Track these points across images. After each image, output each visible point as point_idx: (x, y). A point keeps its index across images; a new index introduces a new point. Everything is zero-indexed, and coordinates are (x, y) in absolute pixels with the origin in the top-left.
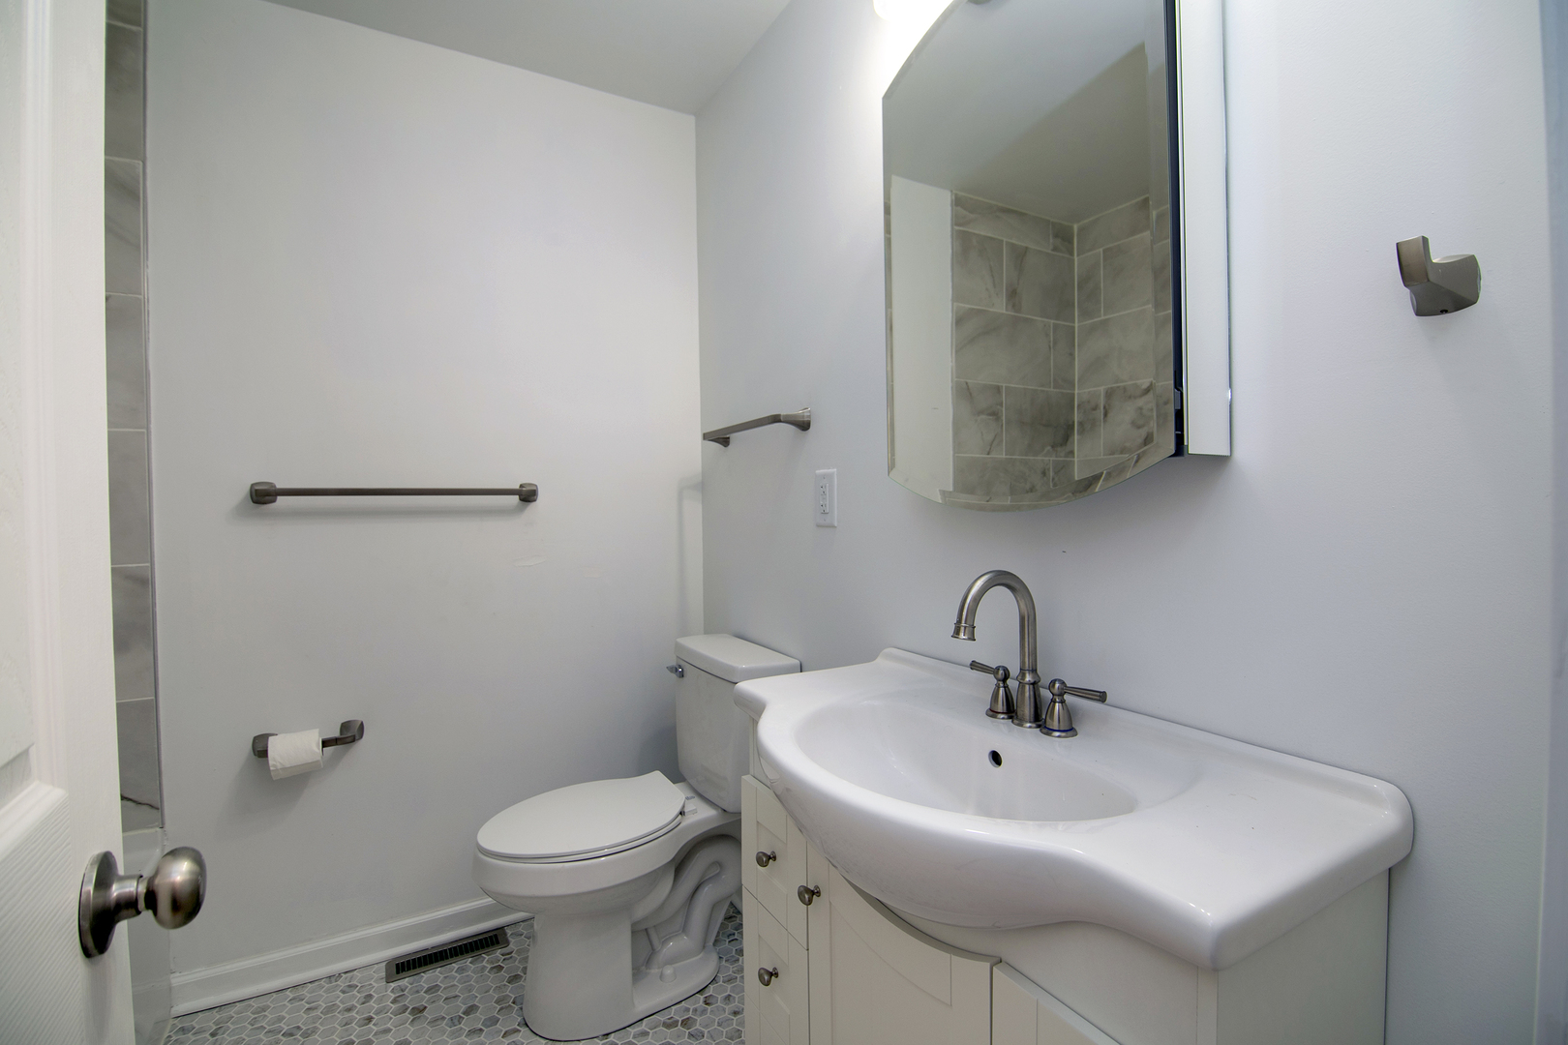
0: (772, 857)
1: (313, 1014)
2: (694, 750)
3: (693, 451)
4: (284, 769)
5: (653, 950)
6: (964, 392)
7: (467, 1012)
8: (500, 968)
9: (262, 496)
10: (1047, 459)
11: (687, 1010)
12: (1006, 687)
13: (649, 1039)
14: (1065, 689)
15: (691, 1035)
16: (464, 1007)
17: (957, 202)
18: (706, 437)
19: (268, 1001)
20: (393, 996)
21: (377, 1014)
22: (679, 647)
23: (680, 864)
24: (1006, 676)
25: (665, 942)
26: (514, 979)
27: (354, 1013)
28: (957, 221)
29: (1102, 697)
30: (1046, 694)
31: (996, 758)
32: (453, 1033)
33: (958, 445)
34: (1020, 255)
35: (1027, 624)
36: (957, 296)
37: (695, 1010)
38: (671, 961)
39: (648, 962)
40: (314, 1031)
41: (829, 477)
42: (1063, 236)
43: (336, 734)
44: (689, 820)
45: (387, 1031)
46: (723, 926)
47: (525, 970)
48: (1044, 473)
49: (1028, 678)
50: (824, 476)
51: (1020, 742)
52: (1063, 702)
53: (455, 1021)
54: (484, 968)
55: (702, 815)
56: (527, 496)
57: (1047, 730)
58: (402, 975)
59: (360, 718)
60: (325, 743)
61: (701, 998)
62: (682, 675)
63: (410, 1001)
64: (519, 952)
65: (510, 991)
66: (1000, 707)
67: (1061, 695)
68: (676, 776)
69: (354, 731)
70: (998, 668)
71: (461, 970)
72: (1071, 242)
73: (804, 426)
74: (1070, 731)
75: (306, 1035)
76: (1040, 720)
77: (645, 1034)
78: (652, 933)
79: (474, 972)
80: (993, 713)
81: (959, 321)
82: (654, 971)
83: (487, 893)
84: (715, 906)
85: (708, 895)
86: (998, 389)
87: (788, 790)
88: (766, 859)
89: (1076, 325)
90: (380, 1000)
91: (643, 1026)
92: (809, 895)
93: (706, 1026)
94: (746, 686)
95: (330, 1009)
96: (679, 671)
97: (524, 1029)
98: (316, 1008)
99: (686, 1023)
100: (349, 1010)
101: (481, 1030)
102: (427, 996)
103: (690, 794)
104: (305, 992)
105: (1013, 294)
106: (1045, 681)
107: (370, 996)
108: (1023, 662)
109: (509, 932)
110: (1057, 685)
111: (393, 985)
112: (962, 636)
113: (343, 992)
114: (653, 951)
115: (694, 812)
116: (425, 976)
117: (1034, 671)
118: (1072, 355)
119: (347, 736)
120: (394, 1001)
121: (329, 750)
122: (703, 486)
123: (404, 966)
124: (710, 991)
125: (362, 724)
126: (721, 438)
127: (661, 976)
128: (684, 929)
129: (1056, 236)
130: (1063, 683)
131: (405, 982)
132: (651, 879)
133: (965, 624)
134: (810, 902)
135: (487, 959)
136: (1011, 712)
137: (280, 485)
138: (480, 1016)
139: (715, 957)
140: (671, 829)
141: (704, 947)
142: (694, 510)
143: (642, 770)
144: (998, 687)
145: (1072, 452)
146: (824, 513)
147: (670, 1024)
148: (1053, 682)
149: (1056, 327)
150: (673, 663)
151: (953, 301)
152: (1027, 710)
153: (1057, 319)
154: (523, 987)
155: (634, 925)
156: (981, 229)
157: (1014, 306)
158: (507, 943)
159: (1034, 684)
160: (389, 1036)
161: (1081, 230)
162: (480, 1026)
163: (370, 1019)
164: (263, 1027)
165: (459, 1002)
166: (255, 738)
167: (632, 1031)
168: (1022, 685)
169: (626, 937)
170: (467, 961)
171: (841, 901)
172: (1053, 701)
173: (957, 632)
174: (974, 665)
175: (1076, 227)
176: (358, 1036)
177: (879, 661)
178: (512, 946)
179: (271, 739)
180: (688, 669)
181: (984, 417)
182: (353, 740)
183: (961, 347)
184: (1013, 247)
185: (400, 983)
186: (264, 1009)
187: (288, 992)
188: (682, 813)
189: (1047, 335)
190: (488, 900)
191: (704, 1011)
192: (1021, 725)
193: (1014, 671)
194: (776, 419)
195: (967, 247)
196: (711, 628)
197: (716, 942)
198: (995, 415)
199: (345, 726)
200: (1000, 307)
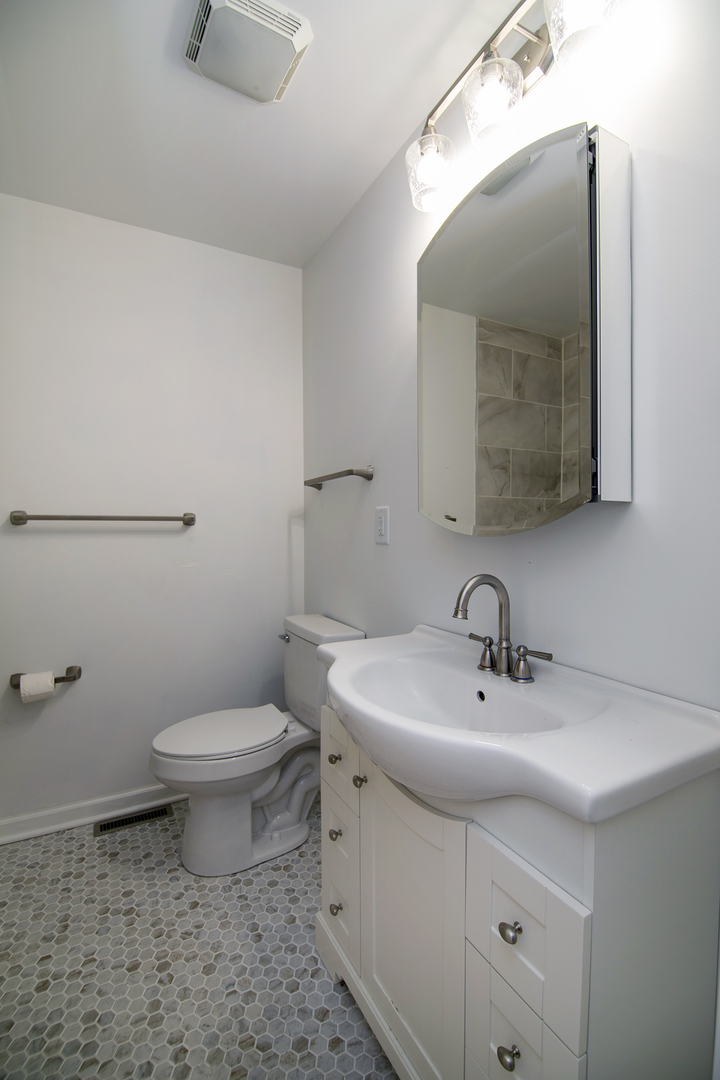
0: (339, 758)
1: (47, 855)
2: (296, 690)
3: (298, 493)
4: (31, 696)
5: (266, 820)
6: (484, 454)
7: (145, 857)
8: (167, 830)
9: (18, 520)
10: (542, 499)
11: (288, 860)
12: (491, 650)
13: (262, 877)
14: (527, 652)
15: (289, 876)
16: (143, 853)
17: (481, 324)
18: (307, 483)
19: (18, 846)
20: (98, 845)
21: (88, 856)
22: (286, 623)
23: (284, 764)
24: (491, 644)
25: (274, 816)
26: (176, 837)
27: (73, 855)
28: (480, 337)
29: (549, 657)
30: (515, 655)
31: (481, 696)
32: (136, 869)
33: (479, 490)
34: (524, 360)
35: (504, 609)
36: (480, 389)
37: (293, 860)
38: (278, 828)
39: (263, 828)
40: (47, 865)
41: (385, 511)
42: (554, 347)
43: (63, 674)
44: (291, 736)
45: (94, 867)
46: (312, 806)
47: (183, 831)
48: (539, 509)
49: (504, 645)
50: (381, 511)
51: (498, 686)
52: (525, 660)
53: (137, 862)
54: (157, 829)
55: (299, 733)
56: (189, 521)
57: (516, 679)
58: (104, 832)
59: (79, 665)
60: (57, 680)
61: (297, 853)
62: (288, 641)
63: (108, 849)
64: (180, 820)
65: (173, 845)
66: (487, 662)
67: (524, 656)
68: (283, 707)
69: (75, 673)
70: (486, 638)
71: (141, 830)
72: (560, 351)
73: (369, 477)
74: (529, 679)
75: (42, 868)
76: (511, 671)
77: (259, 874)
78: (266, 809)
79: (150, 831)
80: (482, 667)
81: (481, 405)
82: (267, 834)
83: (159, 780)
84: (307, 793)
85: (303, 785)
86: (507, 451)
87: (346, 715)
88: (334, 759)
89: (563, 408)
90: (90, 847)
91: (259, 869)
92: (359, 781)
93: (300, 871)
94: (324, 648)
95: (58, 852)
96: (286, 638)
97: (181, 869)
98: (48, 851)
99: (286, 868)
100: (70, 853)
101: (154, 868)
102: (120, 846)
103: (292, 719)
104: (42, 841)
105: (518, 387)
106: (515, 647)
107: (83, 845)
108: (501, 634)
109: (174, 807)
110: (522, 650)
111: (98, 838)
112: (460, 616)
113: (66, 842)
114: (267, 822)
115: (294, 731)
116: (119, 833)
117: (508, 640)
118: (559, 428)
119: (71, 676)
120: (99, 848)
121: (59, 685)
122: (306, 516)
123: (105, 827)
124: (303, 849)
125: (80, 669)
126: (316, 484)
127: (271, 838)
128: (287, 808)
129: (550, 347)
130: (525, 648)
131: (106, 837)
132: (265, 773)
133: (461, 609)
134: (360, 786)
135: (159, 824)
136: (493, 666)
137: (29, 513)
138: (154, 859)
139: (307, 827)
140: (278, 741)
141: (300, 820)
142: (299, 531)
143: (262, 702)
144: (486, 650)
145: (559, 494)
146: (381, 535)
147: (276, 869)
148: (519, 648)
149: (549, 409)
150: (283, 633)
151: (477, 391)
152: (503, 666)
153: (550, 403)
154: (181, 842)
155: (253, 803)
156: (497, 343)
157: (519, 395)
158: (172, 814)
159: (507, 648)
160: (95, 870)
161: (566, 343)
162: (153, 866)
163: (83, 859)
164: (15, 862)
165: (140, 850)
166: (12, 676)
167: (251, 872)
168: (500, 650)
169: (248, 810)
170: (146, 825)
171: (379, 785)
172: (519, 660)
173: (456, 614)
174: (472, 636)
175: (563, 340)
176: (75, 870)
177: (413, 632)
178: (175, 816)
179: (22, 677)
180: (292, 637)
181: (497, 470)
182: (74, 679)
183: (482, 424)
184: (518, 354)
185: (102, 837)
186: (16, 851)
187: (31, 841)
188: (286, 731)
189: (543, 415)
190: (162, 786)
191: (299, 861)
192: (499, 675)
193: (496, 640)
194: (350, 473)
195: (488, 355)
196: (309, 610)
197: (308, 818)
198: (505, 469)
199: (70, 670)
200: (509, 395)
